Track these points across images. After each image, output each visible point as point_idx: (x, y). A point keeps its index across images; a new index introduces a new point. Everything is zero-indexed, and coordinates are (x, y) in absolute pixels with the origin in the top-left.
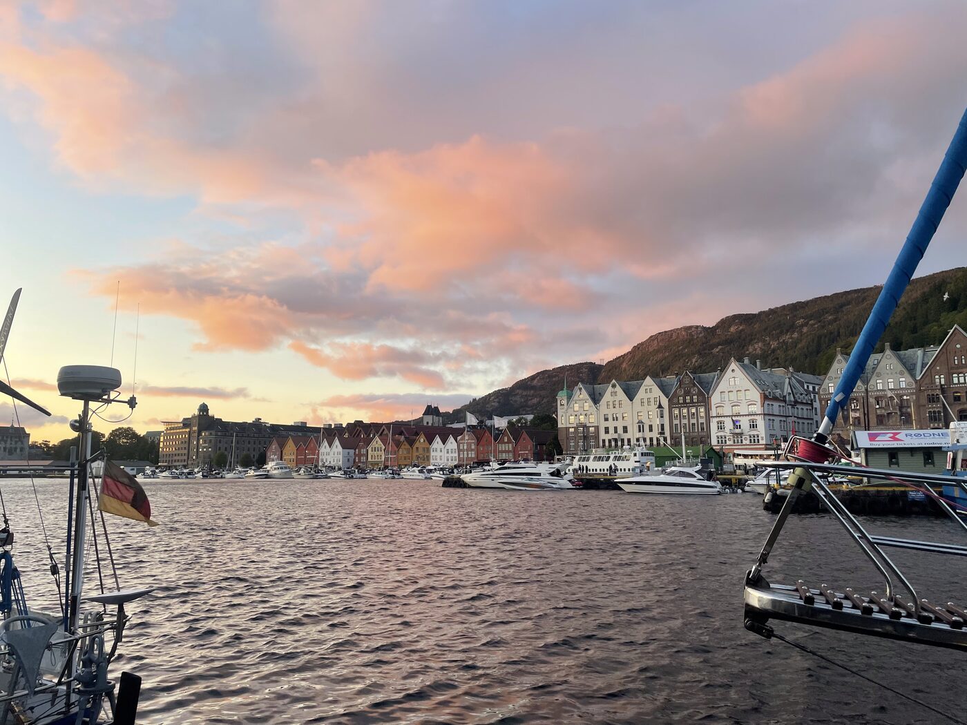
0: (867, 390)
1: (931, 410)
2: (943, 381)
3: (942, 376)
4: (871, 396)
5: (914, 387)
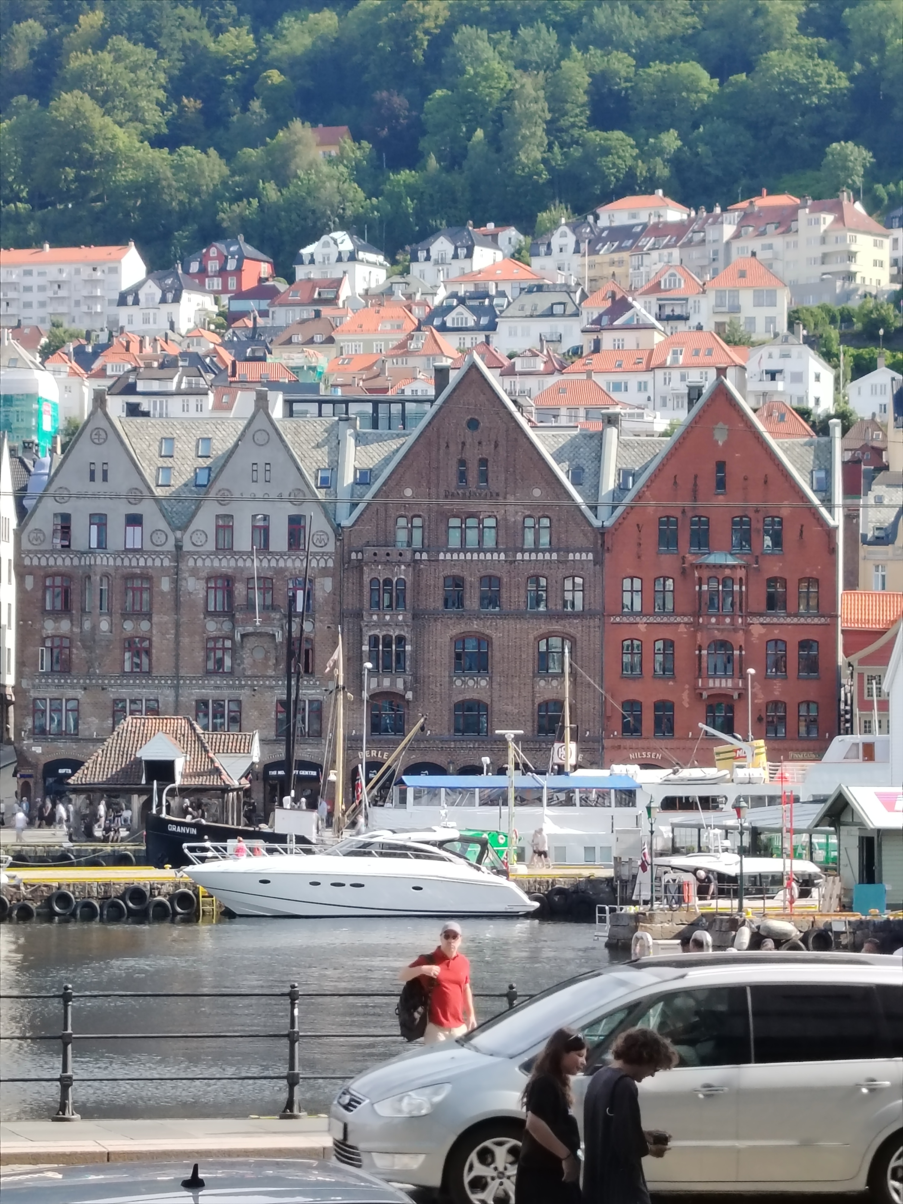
0: (179, 547)
1: (376, 632)
2: (417, 535)
3: (417, 522)
4: (194, 572)
5: (331, 547)
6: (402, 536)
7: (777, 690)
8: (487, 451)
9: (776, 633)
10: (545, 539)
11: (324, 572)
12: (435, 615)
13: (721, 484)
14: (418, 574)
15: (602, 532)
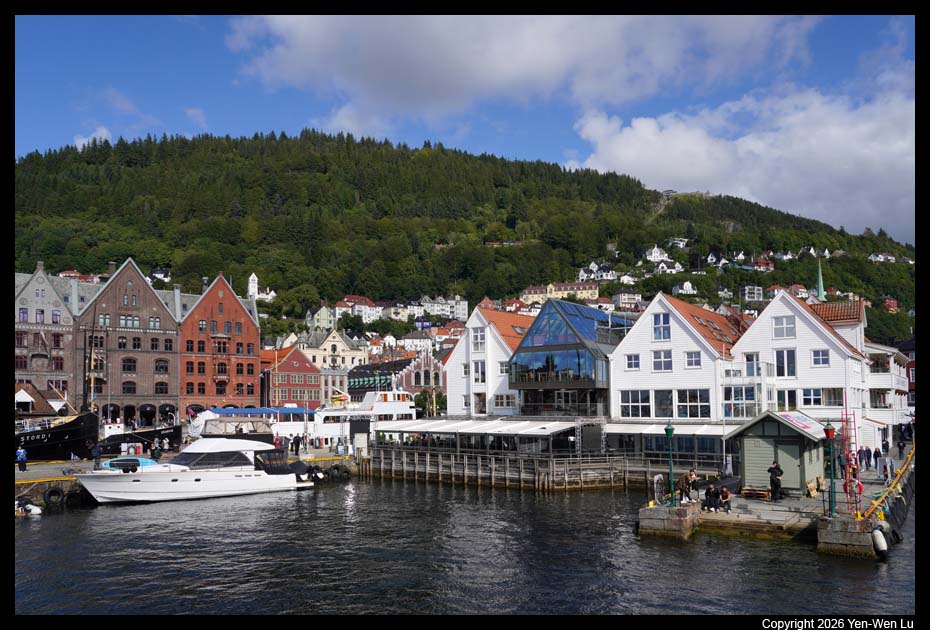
2: (108, 321)
3: (108, 317)
5: (71, 324)
6: (102, 320)
7: (240, 380)
8: (135, 292)
9: (240, 361)
10: (158, 324)
11: (69, 333)
12: (115, 351)
13: (221, 311)
14: (107, 335)
15: (180, 324)
